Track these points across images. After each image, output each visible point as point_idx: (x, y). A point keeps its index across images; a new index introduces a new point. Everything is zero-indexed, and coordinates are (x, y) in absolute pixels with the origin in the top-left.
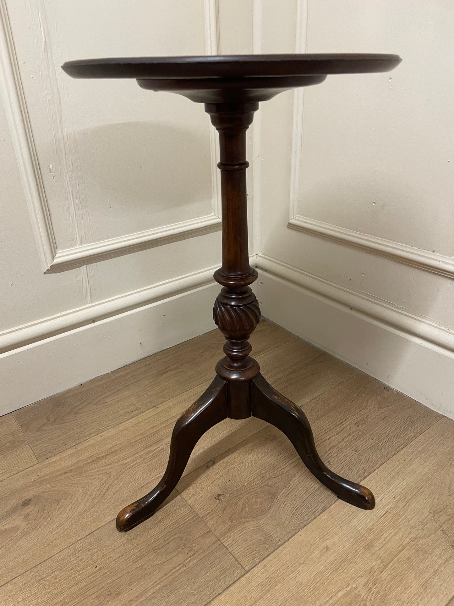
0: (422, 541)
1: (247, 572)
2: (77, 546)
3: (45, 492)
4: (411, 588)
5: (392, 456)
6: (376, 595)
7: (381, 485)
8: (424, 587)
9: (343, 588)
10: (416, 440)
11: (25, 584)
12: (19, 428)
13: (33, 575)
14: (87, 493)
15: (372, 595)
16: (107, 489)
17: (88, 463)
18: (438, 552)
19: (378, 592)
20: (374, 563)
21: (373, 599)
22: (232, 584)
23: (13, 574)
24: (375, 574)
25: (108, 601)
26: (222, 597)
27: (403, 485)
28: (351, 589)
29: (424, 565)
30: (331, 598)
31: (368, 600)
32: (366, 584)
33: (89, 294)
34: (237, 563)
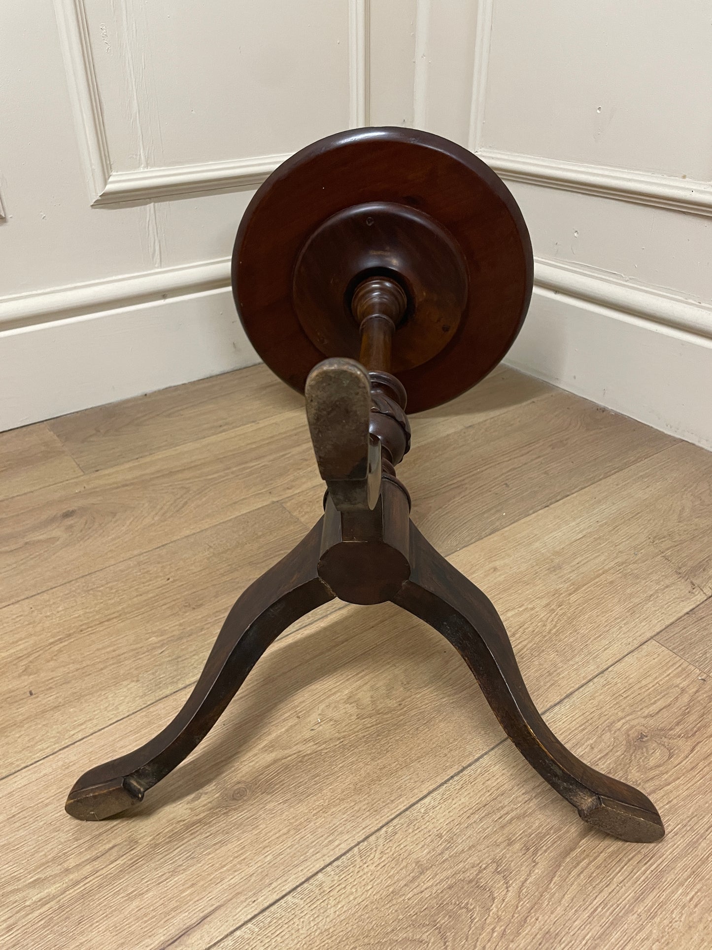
0: (633, 566)
2: (142, 558)
3: (94, 504)
4: (612, 612)
5: (601, 480)
7: (580, 509)
8: (632, 611)
10: (638, 464)
11: (68, 594)
12: (55, 437)
13: (79, 585)
14: (155, 507)
16: (186, 503)
17: (158, 477)
18: (655, 577)
19: (564, 614)
20: (561, 586)
21: (555, 621)
23: (51, 584)
24: (561, 596)
25: (185, 612)
27: (612, 509)
28: (526, 609)
29: (633, 590)
32: (548, 605)
33: (157, 252)
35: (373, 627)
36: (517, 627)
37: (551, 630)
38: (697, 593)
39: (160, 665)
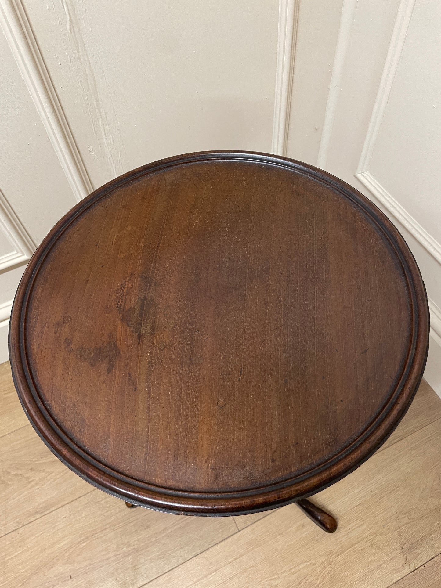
0: (379, 537)
1: (239, 531)
4: (355, 574)
6: (328, 572)
8: (366, 576)
9: (305, 562)
11: (87, 503)
13: (92, 498)
15: (325, 573)
18: (388, 549)
19: (329, 572)
20: (335, 547)
21: (324, 576)
22: (227, 538)
24: (332, 557)
25: (141, 530)
26: (217, 547)
27: (384, 480)
28: (311, 563)
29: (373, 558)
30: (295, 567)
31: (321, 576)
32: (323, 562)
34: (233, 522)
35: (230, 563)
36: (302, 578)
37: (319, 583)
38: (406, 567)
39: (127, 570)
